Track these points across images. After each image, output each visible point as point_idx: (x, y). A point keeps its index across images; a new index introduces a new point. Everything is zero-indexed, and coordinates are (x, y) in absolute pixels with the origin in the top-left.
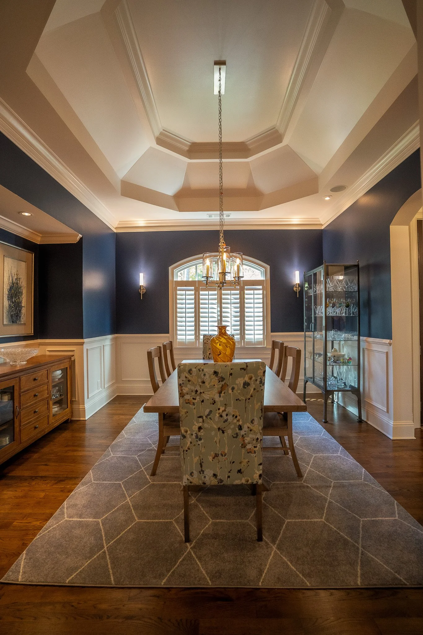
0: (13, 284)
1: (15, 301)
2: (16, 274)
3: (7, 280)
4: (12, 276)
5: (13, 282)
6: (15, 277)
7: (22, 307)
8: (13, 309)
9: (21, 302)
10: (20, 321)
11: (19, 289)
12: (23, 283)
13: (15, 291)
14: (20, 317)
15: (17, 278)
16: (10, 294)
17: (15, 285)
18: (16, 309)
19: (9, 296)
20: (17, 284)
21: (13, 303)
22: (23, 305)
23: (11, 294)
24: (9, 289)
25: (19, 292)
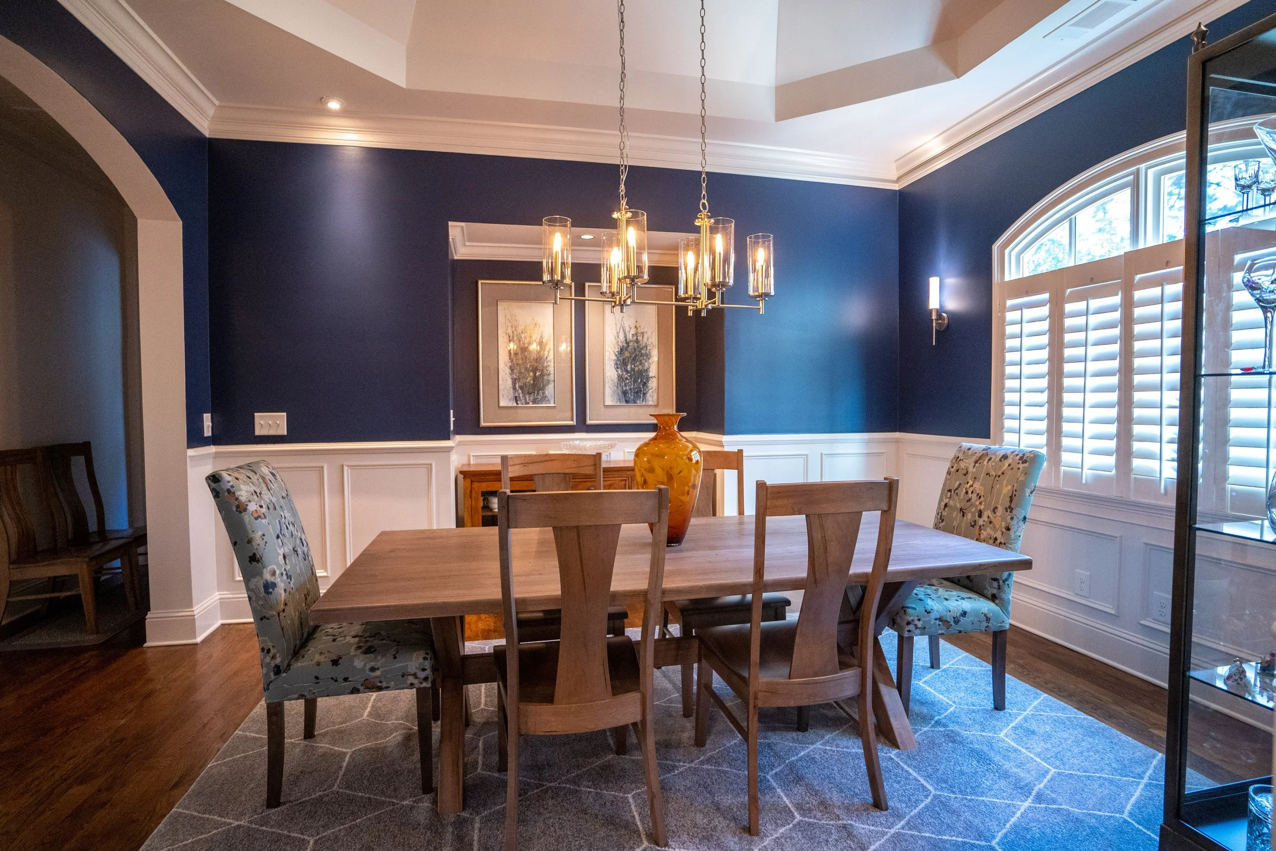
0: (627, 343)
1: (633, 370)
2: (633, 326)
3: (613, 338)
4: (624, 331)
5: (626, 340)
6: (633, 331)
7: (648, 378)
8: (627, 381)
9: (647, 371)
10: (644, 399)
11: (642, 349)
12: (651, 339)
13: (631, 354)
14: (644, 394)
15: (636, 334)
16: (621, 358)
17: (631, 344)
18: (635, 381)
19: (618, 362)
20: (637, 341)
21: (627, 372)
22: (651, 374)
23: (623, 360)
24: (618, 351)
25: (642, 355)
